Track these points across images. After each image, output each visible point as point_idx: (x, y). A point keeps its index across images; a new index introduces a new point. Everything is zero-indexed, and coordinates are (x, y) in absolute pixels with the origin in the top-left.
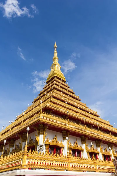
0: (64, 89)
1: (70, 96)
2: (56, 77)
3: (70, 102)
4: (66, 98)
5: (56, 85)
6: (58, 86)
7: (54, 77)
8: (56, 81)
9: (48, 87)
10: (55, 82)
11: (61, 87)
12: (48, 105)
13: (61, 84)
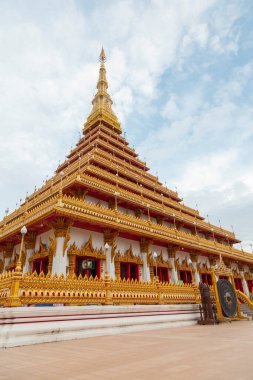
0: (117, 146)
1: (128, 161)
2: (103, 122)
3: (126, 172)
4: (120, 165)
5: (101, 138)
6: (106, 140)
7: (99, 122)
8: (102, 131)
9: (85, 142)
10: (99, 132)
11: (110, 143)
12: (79, 179)
13: (113, 137)
